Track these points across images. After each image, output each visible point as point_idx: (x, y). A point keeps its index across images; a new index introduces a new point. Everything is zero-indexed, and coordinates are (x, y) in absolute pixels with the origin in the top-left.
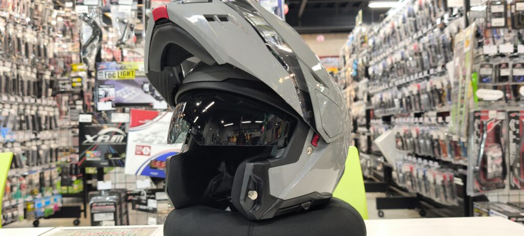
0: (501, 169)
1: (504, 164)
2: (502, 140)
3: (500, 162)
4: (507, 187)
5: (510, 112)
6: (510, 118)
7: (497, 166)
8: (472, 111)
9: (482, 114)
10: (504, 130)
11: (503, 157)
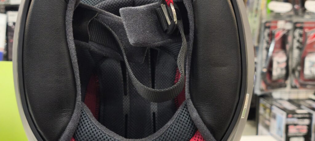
0: (284, 72)
1: (287, 68)
2: (288, 47)
3: (284, 65)
4: (289, 87)
5: (296, 23)
6: (295, 28)
7: (282, 69)
8: (264, 21)
9: (272, 25)
10: (290, 39)
11: (287, 61)
